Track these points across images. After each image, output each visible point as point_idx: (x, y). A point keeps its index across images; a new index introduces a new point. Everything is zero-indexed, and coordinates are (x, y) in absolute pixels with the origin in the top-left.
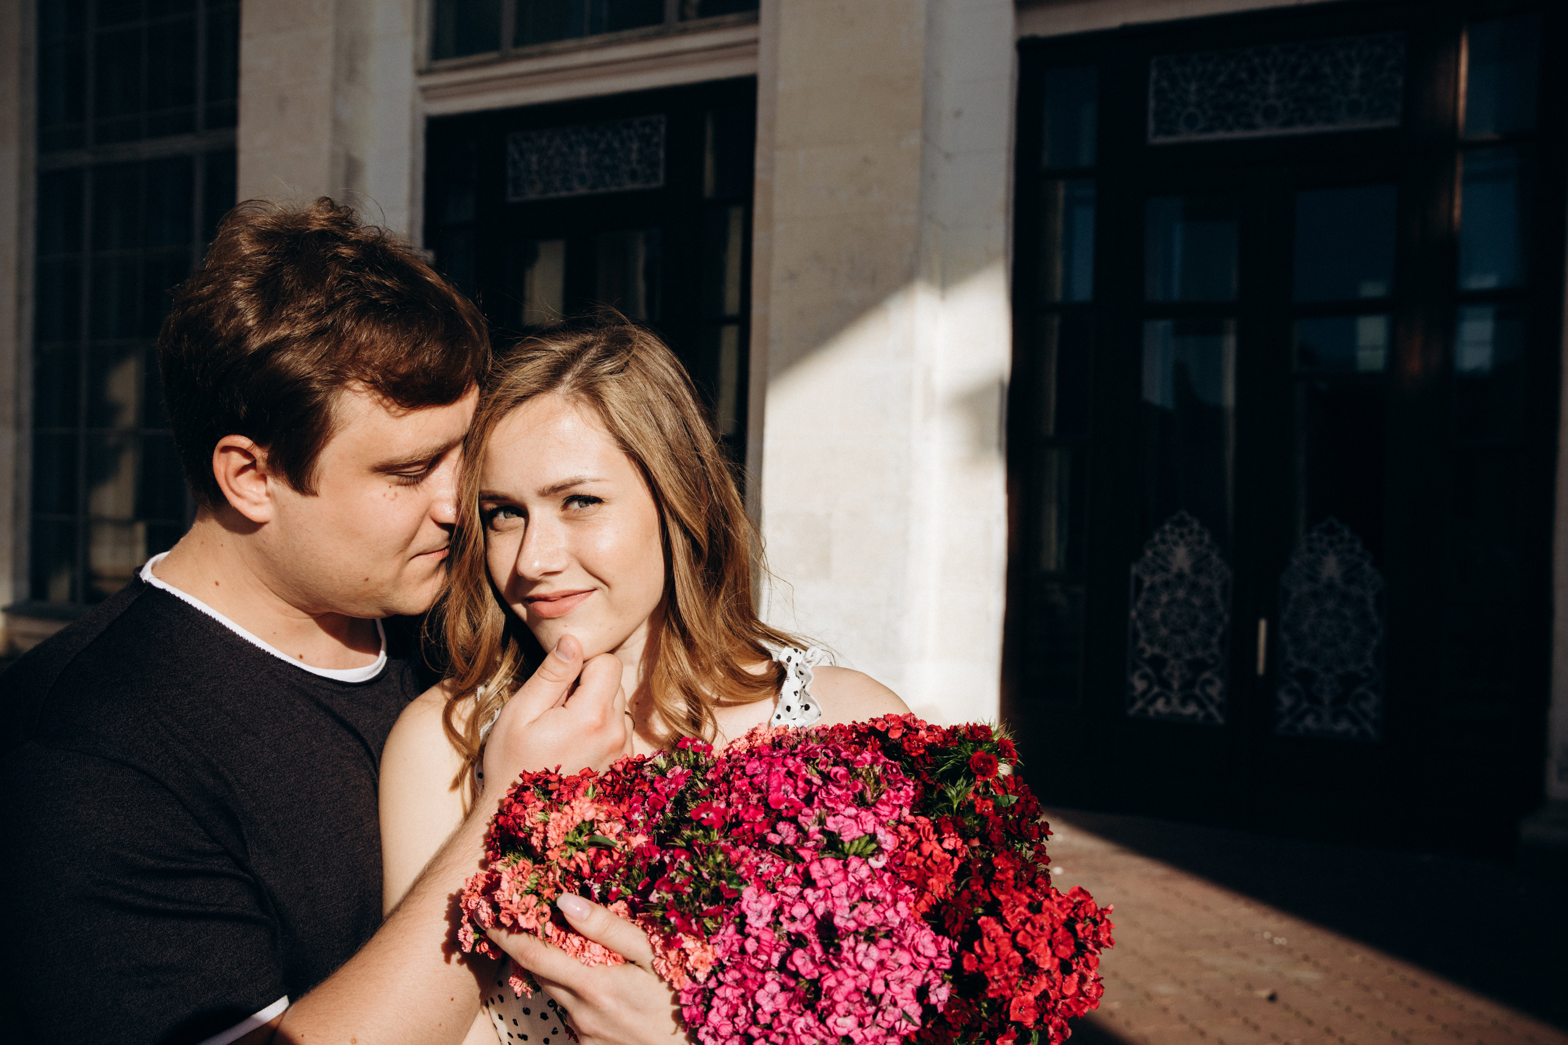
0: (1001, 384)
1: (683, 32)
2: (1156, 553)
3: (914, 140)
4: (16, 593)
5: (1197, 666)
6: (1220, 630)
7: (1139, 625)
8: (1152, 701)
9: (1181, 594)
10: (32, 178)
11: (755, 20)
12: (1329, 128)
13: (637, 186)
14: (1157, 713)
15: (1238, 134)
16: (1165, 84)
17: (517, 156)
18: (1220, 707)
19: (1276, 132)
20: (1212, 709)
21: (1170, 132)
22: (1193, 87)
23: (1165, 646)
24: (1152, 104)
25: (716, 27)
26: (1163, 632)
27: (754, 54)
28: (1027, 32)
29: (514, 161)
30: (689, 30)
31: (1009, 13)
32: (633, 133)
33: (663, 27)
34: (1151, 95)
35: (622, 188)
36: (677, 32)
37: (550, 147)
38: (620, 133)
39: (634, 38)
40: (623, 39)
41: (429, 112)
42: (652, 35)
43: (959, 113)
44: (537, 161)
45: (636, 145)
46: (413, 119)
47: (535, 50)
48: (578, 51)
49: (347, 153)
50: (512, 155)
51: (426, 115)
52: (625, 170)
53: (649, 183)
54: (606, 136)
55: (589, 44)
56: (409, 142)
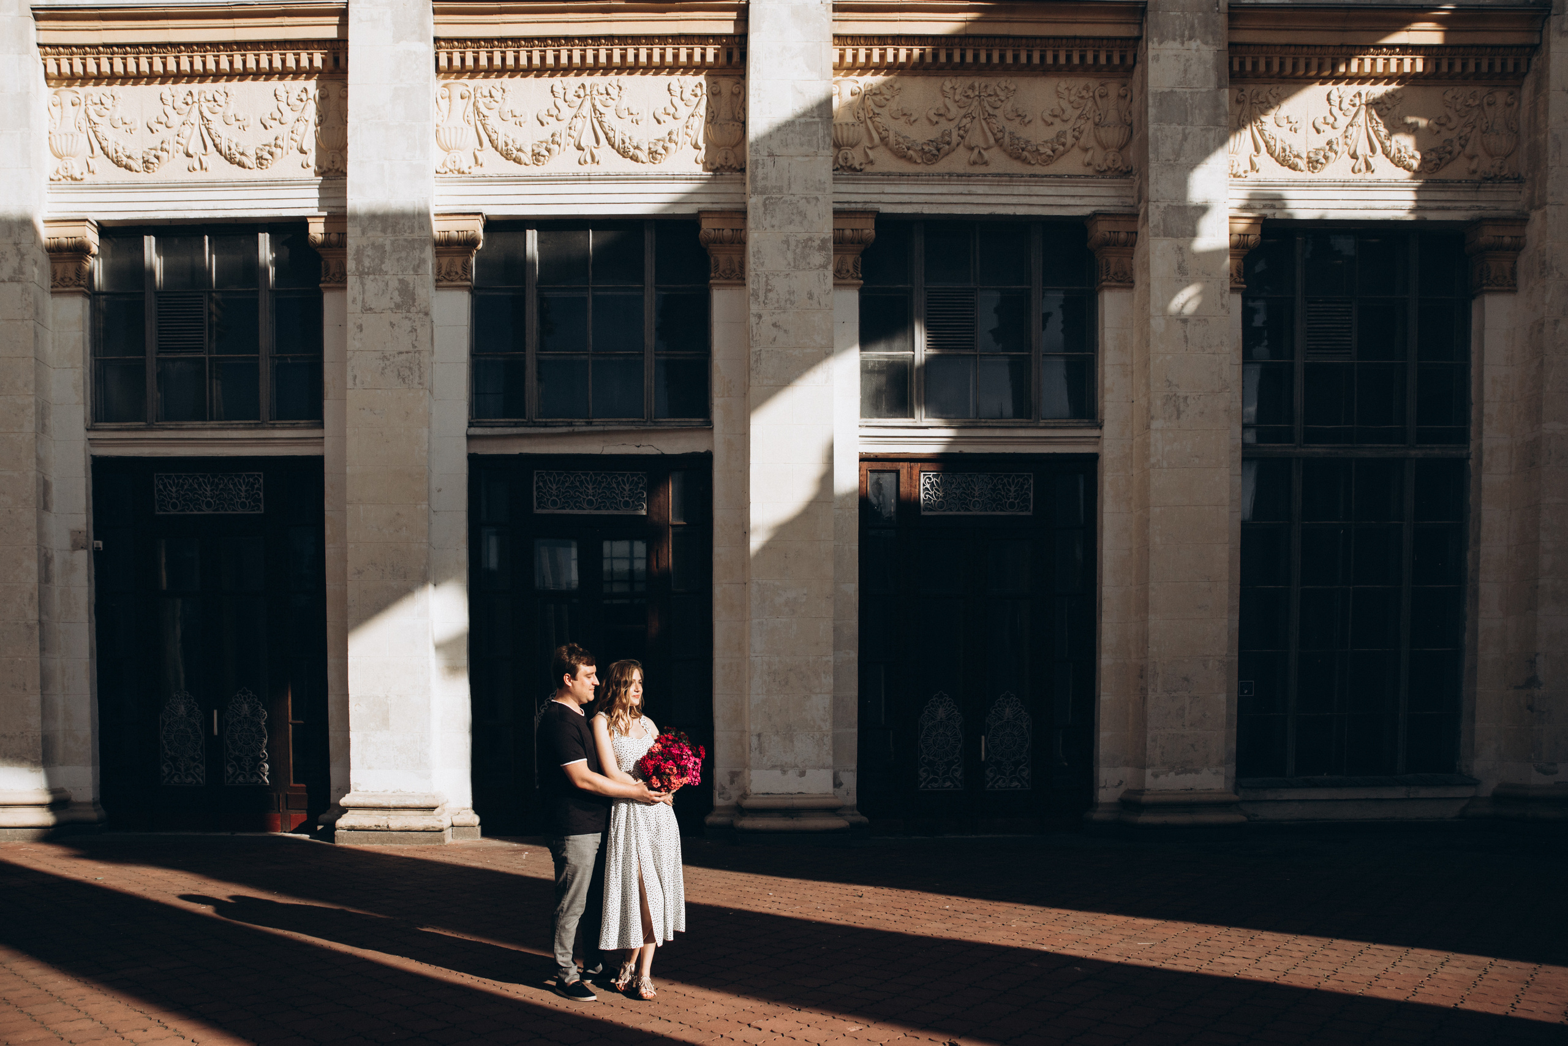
1: (273, 427)
11: (319, 426)
12: (616, 512)
13: (247, 512)
15: (576, 512)
16: (541, 484)
17: (161, 487)
21: (544, 508)
22: (554, 487)
24: (535, 493)
25: (293, 427)
27: (322, 444)
28: (472, 451)
29: (160, 490)
30: (277, 426)
31: (464, 441)
32: (242, 481)
33: (260, 422)
34: (535, 489)
35: (235, 512)
36: (270, 426)
37: (185, 484)
38: (233, 480)
39: (241, 426)
40: (234, 426)
41: (95, 454)
42: (253, 426)
43: (440, 490)
44: (176, 492)
45: (244, 488)
46: (85, 457)
47: (172, 425)
48: (206, 429)
49: (43, 477)
50: (157, 486)
51: (92, 455)
52: (237, 502)
53: (254, 510)
54: (224, 480)
55: (210, 426)
56: (84, 472)
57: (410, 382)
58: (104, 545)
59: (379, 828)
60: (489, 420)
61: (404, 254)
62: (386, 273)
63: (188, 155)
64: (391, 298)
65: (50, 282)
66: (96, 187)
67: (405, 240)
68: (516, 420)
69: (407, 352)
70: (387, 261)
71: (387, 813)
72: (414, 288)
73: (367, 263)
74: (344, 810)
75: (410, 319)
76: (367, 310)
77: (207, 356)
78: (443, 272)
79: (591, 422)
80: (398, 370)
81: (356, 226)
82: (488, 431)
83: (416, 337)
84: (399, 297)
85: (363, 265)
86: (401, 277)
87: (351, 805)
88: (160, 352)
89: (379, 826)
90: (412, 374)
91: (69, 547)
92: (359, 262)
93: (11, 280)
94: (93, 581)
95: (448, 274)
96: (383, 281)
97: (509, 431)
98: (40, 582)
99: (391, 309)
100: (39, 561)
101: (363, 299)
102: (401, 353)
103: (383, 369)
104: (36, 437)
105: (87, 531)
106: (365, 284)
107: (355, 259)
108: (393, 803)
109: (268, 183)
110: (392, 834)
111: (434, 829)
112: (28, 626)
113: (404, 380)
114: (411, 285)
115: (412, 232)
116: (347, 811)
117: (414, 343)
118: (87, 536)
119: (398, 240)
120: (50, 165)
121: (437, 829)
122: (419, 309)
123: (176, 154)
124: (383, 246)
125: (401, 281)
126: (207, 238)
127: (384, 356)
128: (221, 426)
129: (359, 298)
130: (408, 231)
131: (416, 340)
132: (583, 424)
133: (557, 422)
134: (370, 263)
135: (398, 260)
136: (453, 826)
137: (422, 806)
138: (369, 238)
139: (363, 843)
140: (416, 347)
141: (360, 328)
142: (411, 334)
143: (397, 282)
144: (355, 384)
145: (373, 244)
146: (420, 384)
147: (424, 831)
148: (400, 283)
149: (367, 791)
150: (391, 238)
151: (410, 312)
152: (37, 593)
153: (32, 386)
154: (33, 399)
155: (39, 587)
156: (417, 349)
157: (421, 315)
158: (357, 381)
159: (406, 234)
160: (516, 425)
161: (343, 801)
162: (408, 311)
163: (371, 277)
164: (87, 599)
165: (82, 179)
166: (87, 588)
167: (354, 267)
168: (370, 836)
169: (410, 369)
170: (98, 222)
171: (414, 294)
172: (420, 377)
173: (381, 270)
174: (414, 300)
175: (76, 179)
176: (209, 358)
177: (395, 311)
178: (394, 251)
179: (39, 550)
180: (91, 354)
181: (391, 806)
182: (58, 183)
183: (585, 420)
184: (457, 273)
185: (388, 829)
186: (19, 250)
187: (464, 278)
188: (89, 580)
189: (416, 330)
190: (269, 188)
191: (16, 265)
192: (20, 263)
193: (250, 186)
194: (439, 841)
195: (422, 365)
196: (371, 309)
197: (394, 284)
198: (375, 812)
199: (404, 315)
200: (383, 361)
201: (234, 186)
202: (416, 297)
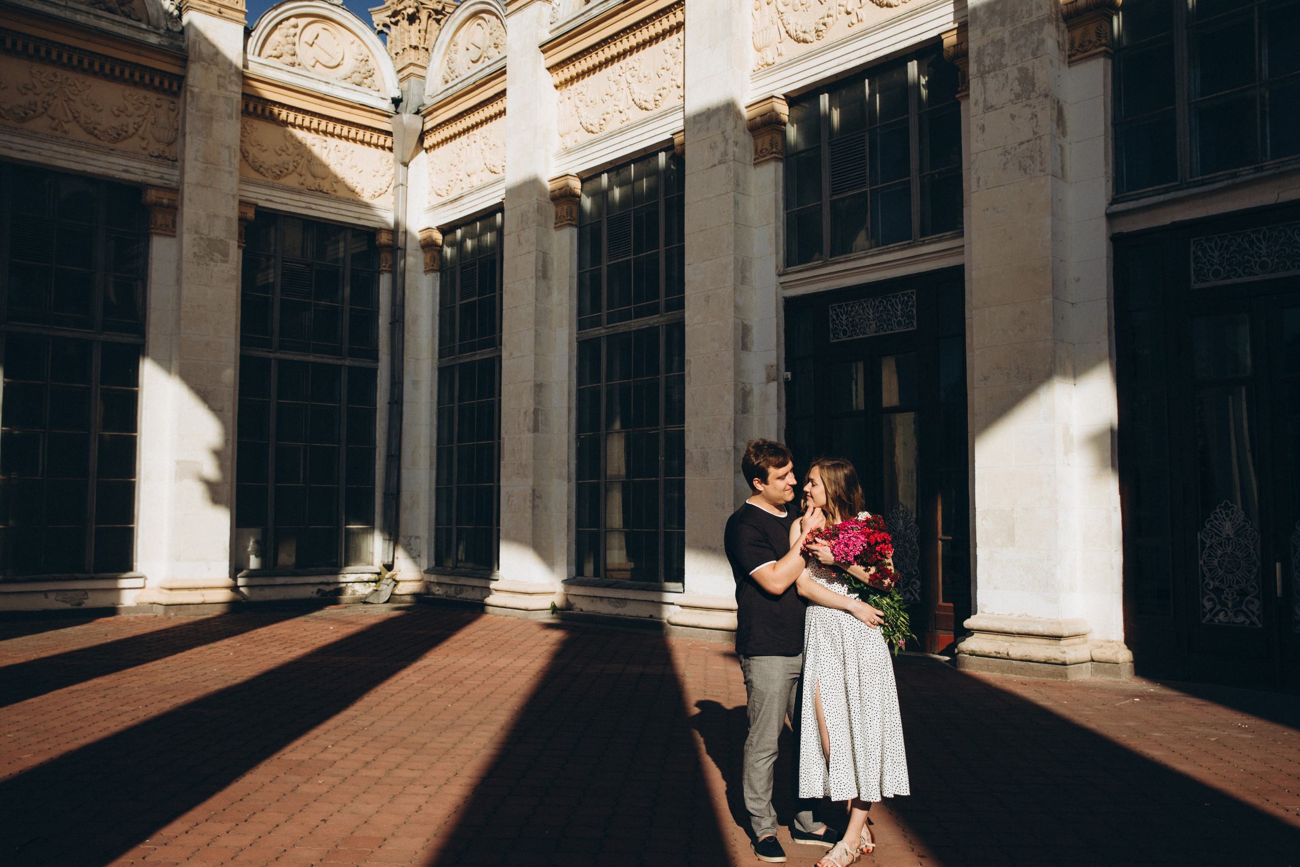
0: (1112, 430)
1: (923, 244)
2: (1212, 526)
3: (1048, 300)
4: (569, 574)
5: (1243, 593)
6: (1255, 570)
7: (1205, 569)
8: (1217, 614)
9: (1229, 549)
10: (575, 344)
11: (961, 235)
13: (902, 330)
14: (1220, 621)
15: (1245, 279)
16: (1200, 253)
17: (835, 317)
18: (1258, 617)
19: (1267, 276)
20: (1255, 619)
21: (1203, 281)
22: (1217, 254)
23: (1222, 581)
24: (1192, 265)
25: (940, 240)
26: (1221, 572)
27: (962, 253)
28: (1116, 230)
29: (833, 320)
30: (926, 242)
31: (1103, 222)
32: (898, 300)
33: (912, 241)
34: (1192, 259)
35: (893, 332)
36: (920, 243)
37: (853, 311)
38: (891, 301)
39: (896, 248)
40: (891, 249)
41: (786, 296)
42: (906, 246)
43: (1078, 280)
44: (846, 319)
45: (900, 307)
46: (777, 300)
47: (841, 258)
48: (865, 257)
49: (742, 322)
50: (832, 317)
51: (784, 297)
52: (894, 321)
53: (908, 328)
54: (883, 303)
55: (871, 253)
56: (775, 313)
57: (1032, 172)
58: (792, 377)
59: (999, 655)
60: (1135, 192)
61: (1022, 41)
62: (1006, 66)
63: (848, 13)
64: (1011, 90)
65: (753, 156)
66: (783, 66)
67: (1024, 26)
68: (1166, 185)
69: (1028, 141)
70: (1006, 53)
71: (1011, 639)
72: (1034, 72)
73: (987, 61)
74: (969, 632)
75: (1030, 106)
76: (989, 108)
77: (868, 189)
78: (1077, 44)
79: (1262, 167)
80: (1020, 162)
81: (976, 29)
82: (1131, 205)
83: (1037, 122)
84: (1019, 87)
85: (984, 66)
86: (1020, 65)
87: (975, 628)
88: (833, 195)
89: (999, 653)
90: (1033, 163)
91: (764, 380)
92: (980, 61)
93: (720, 163)
94: (783, 409)
95: (1081, 45)
96: (1003, 75)
97: (1155, 199)
98: (736, 412)
99: (1012, 101)
100: (736, 395)
101: (985, 98)
102: (1022, 143)
103: (1005, 164)
104: (735, 288)
105: (778, 365)
106: (986, 83)
107: (976, 62)
108: (1015, 628)
109: (909, 14)
110: (1012, 664)
111: (1056, 662)
112: (727, 452)
113: (1025, 170)
114: (1031, 71)
115: (1031, 15)
116: (972, 634)
117: (1035, 129)
118: (778, 370)
119: (1016, 28)
120: (752, 59)
121: (1059, 662)
122: (1038, 92)
123: (839, 16)
124: (1002, 40)
125: (1020, 70)
126: (867, 81)
127: (1006, 151)
128: (880, 252)
129: (981, 100)
130: (1026, 16)
131: (1037, 126)
132: (1251, 171)
133: (1216, 177)
134: (990, 61)
135: (1017, 49)
136: (1092, 660)
137: (1046, 634)
138: (988, 36)
139: (982, 670)
140: (1037, 133)
141: (983, 128)
142: (1032, 121)
143: (1016, 71)
144: (979, 186)
145: (993, 41)
146: (1041, 171)
147: (1045, 662)
148: (1019, 73)
149: (993, 613)
150: (1009, 29)
151: (1030, 99)
152: (733, 422)
153: (732, 247)
154: (732, 258)
155: (735, 417)
156: (1038, 135)
157: (1041, 99)
158: (981, 183)
159: (1025, 20)
160: (1167, 191)
161: (968, 623)
162: (1029, 98)
163: (992, 74)
164: (776, 425)
165: (773, 63)
166: (776, 416)
167: (975, 70)
168: (990, 664)
169: (1032, 157)
170: (784, 95)
171: (1033, 78)
172: (1041, 164)
173: (1001, 64)
174: (1034, 85)
175: (770, 65)
176: (871, 191)
177: (1015, 101)
178: (1013, 41)
179: (736, 385)
180: (784, 209)
181: (1013, 631)
182: (759, 71)
183: (1252, 167)
184: (1090, 42)
185: (1008, 658)
186: (724, 137)
187: (1098, 44)
188: (779, 408)
189: (1036, 116)
190: (911, 18)
191: (723, 150)
192: (725, 148)
193: (895, 22)
194: (1062, 676)
195: (1043, 151)
196: (992, 107)
197: (1013, 73)
198: (1000, 637)
199: (1024, 104)
200: (1005, 156)
201: (882, 27)
202: (1036, 81)
